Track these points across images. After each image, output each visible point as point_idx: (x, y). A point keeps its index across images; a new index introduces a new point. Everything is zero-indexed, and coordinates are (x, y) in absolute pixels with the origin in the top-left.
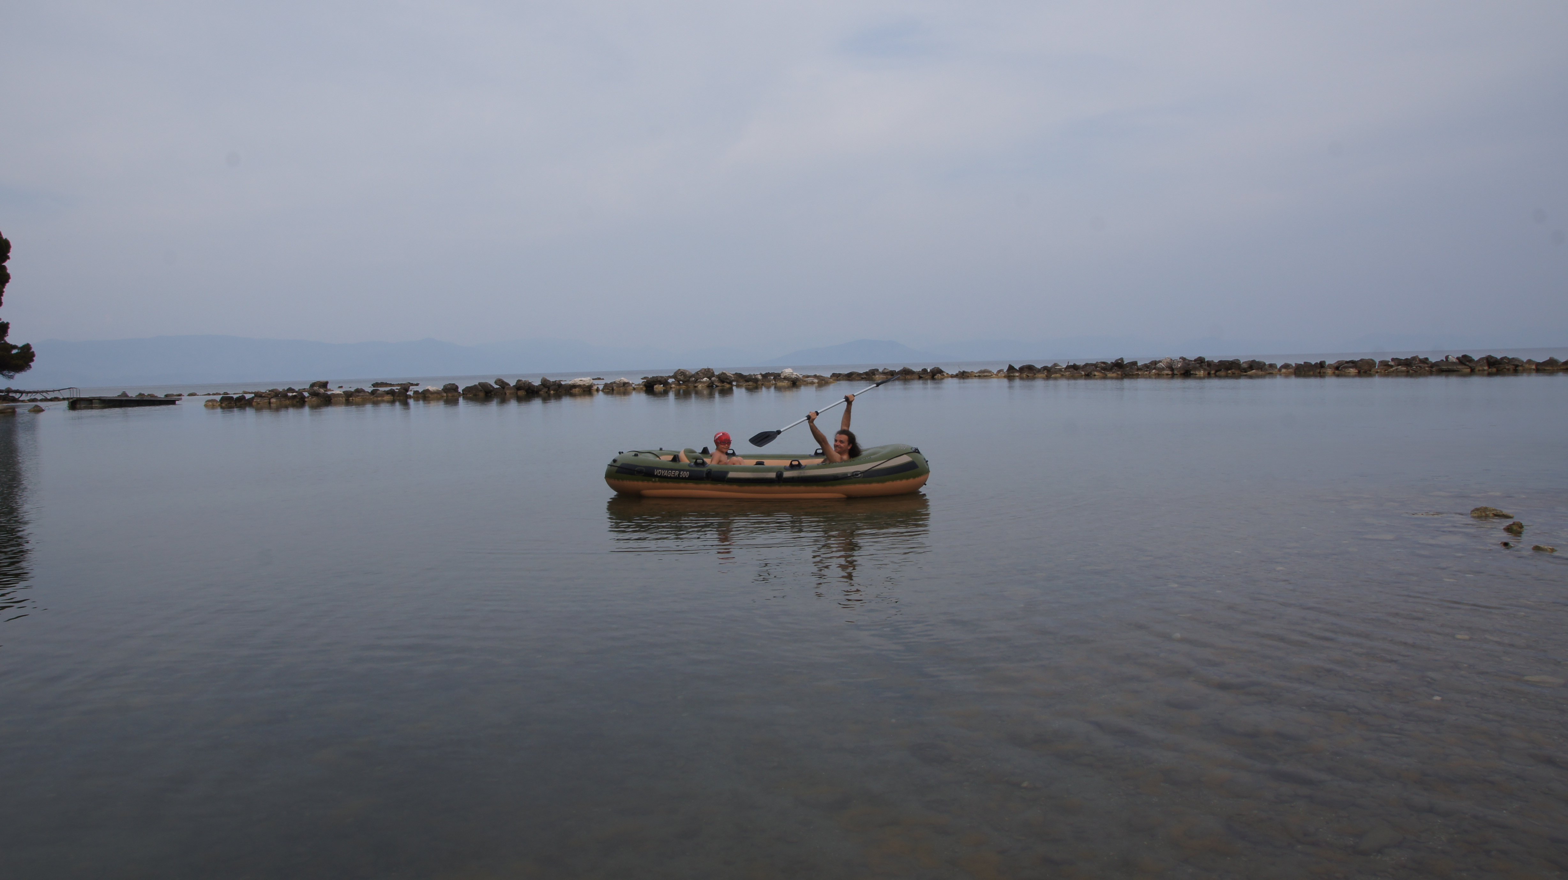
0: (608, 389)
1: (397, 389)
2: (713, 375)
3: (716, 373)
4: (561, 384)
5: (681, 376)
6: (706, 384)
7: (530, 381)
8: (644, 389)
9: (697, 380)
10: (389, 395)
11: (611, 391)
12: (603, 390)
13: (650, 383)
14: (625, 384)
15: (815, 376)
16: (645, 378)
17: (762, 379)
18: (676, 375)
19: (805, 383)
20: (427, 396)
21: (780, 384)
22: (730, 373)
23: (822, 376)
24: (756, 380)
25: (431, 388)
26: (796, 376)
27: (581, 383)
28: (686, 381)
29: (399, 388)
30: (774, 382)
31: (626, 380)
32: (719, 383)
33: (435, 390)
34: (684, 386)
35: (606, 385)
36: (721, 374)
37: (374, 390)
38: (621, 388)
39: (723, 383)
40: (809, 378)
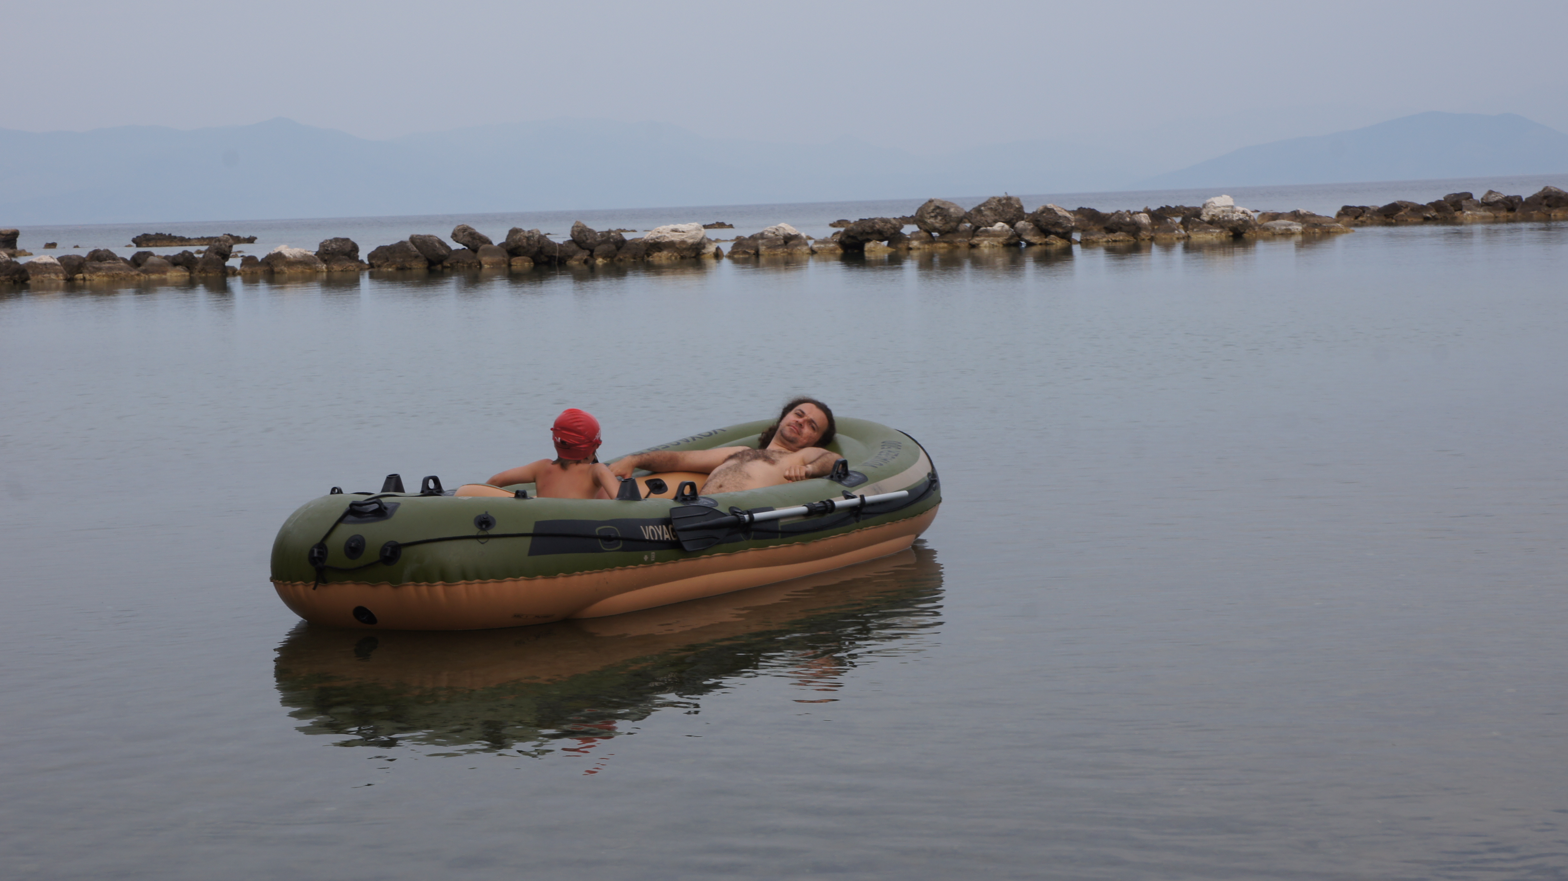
0: (745, 252)
1: (199, 252)
2: (1020, 214)
3: (1028, 210)
4: (624, 241)
5: (935, 217)
6: (1001, 240)
7: (543, 233)
8: (839, 251)
9: (978, 227)
10: (178, 268)
11: (753, 258)
12: (731, 256)
13: (853, 237)
14: (788, 240)
15: (1296, 216)
16: (840, 223)
17: (1152, 224)
18: (922, 216)
19: (1266, 234)
20: (276, 269)
21: (1198, 237)
22: (1064, 208)
23: (1313, 215)
24: (1134, 229)
25: (289, 251)
26: (1242, 216)
27: (676, 238)
28: (948, 232)
29: (204, 248)
30: (1183, 232)
31: (792, 230)
32: (1034, 235)
33: (298, 255)
34: (942, 245)
35: (739, 243)
36: (1043, 212)
37: (139, 253)
38: (779, 251)
39: (1046, 238)
40: (1278, 222)
